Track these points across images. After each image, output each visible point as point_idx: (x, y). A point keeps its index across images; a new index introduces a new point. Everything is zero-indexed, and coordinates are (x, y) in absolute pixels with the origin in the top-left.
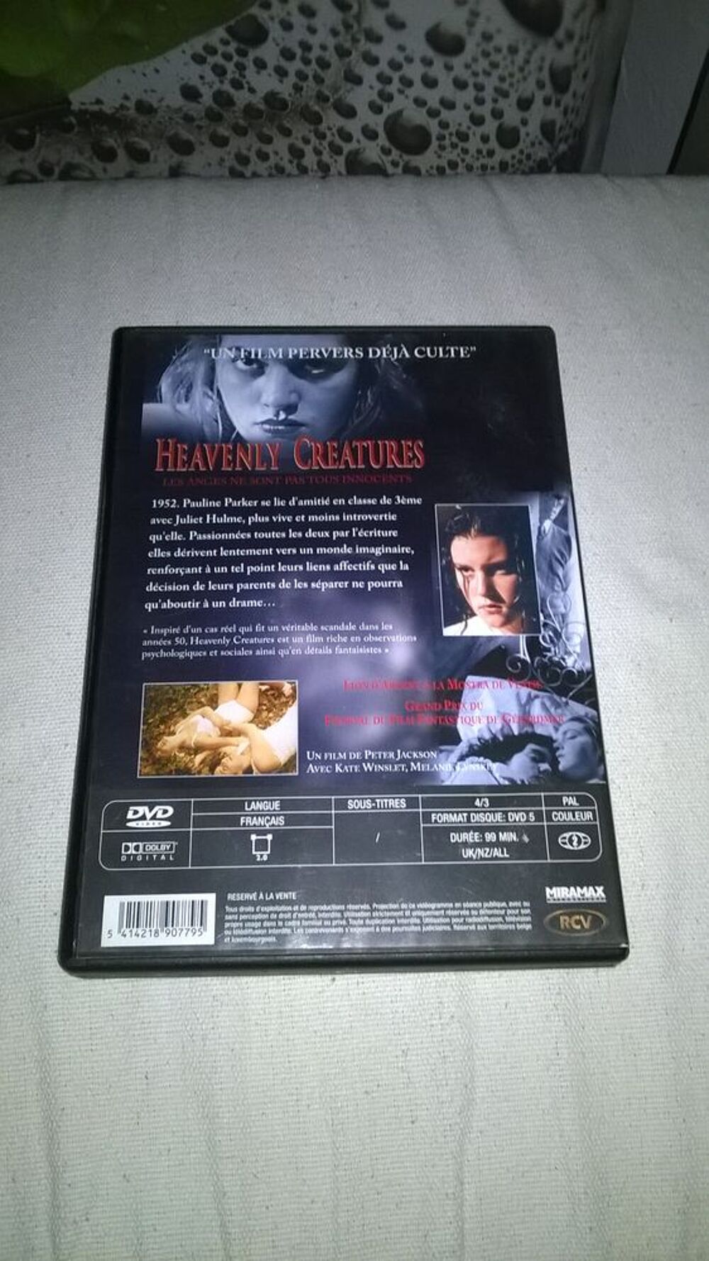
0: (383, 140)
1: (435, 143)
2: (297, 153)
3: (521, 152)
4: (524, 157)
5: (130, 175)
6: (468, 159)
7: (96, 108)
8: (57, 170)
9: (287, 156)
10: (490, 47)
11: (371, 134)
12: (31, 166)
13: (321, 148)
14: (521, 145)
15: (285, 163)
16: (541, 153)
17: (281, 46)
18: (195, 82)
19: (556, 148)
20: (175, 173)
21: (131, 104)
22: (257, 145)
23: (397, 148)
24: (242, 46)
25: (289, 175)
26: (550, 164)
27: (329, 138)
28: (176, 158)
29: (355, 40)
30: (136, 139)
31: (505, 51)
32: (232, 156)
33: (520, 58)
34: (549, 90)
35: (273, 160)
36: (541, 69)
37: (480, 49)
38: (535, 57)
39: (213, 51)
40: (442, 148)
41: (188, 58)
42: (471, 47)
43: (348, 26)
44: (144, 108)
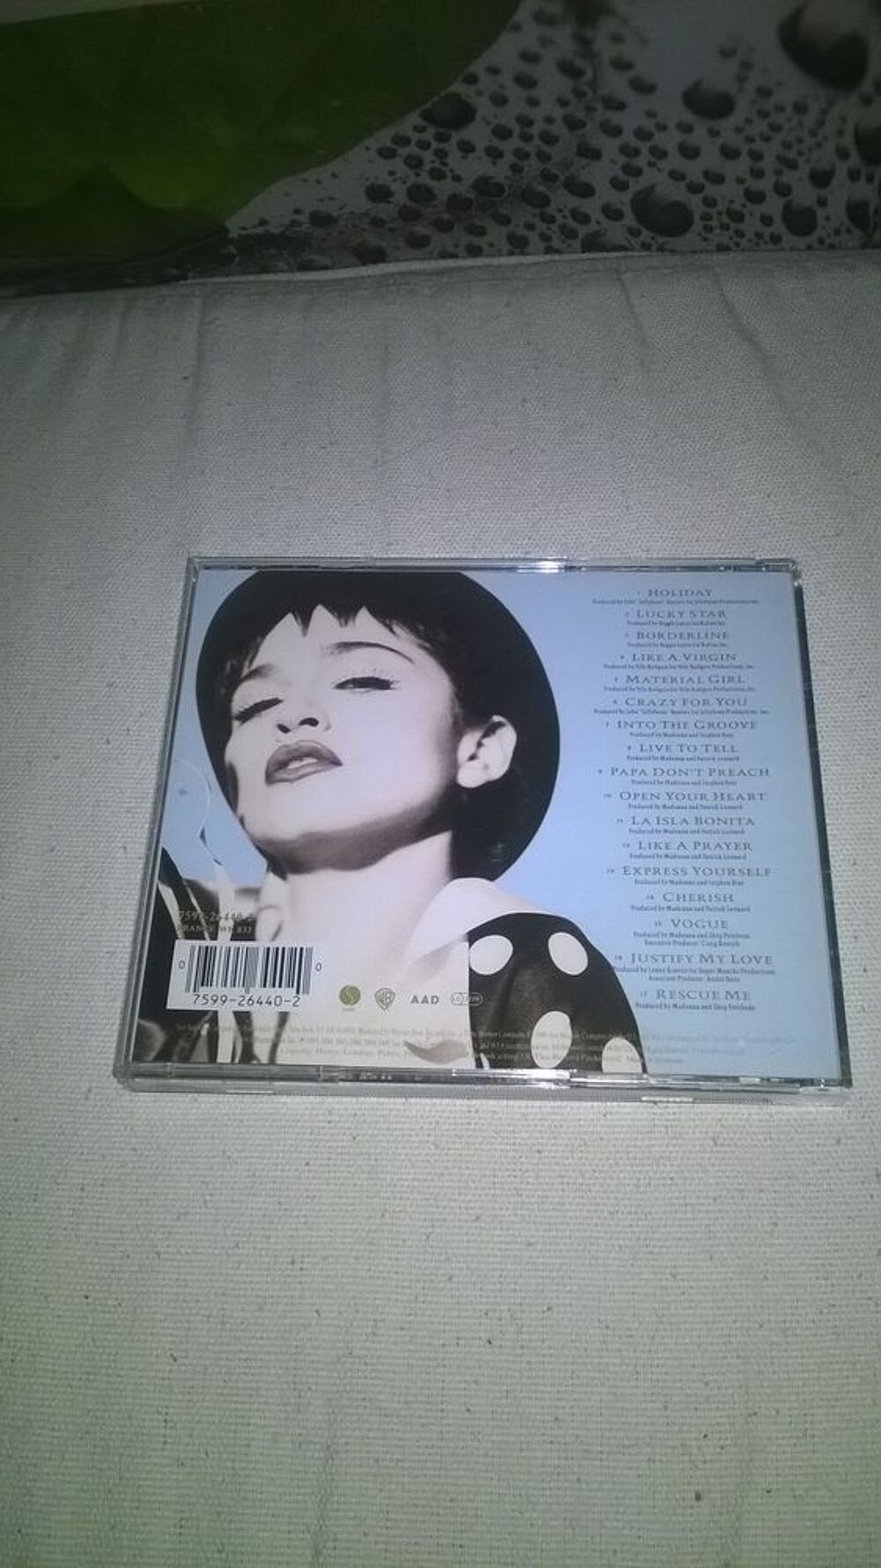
17: (493, 125)
31: (789, 110)
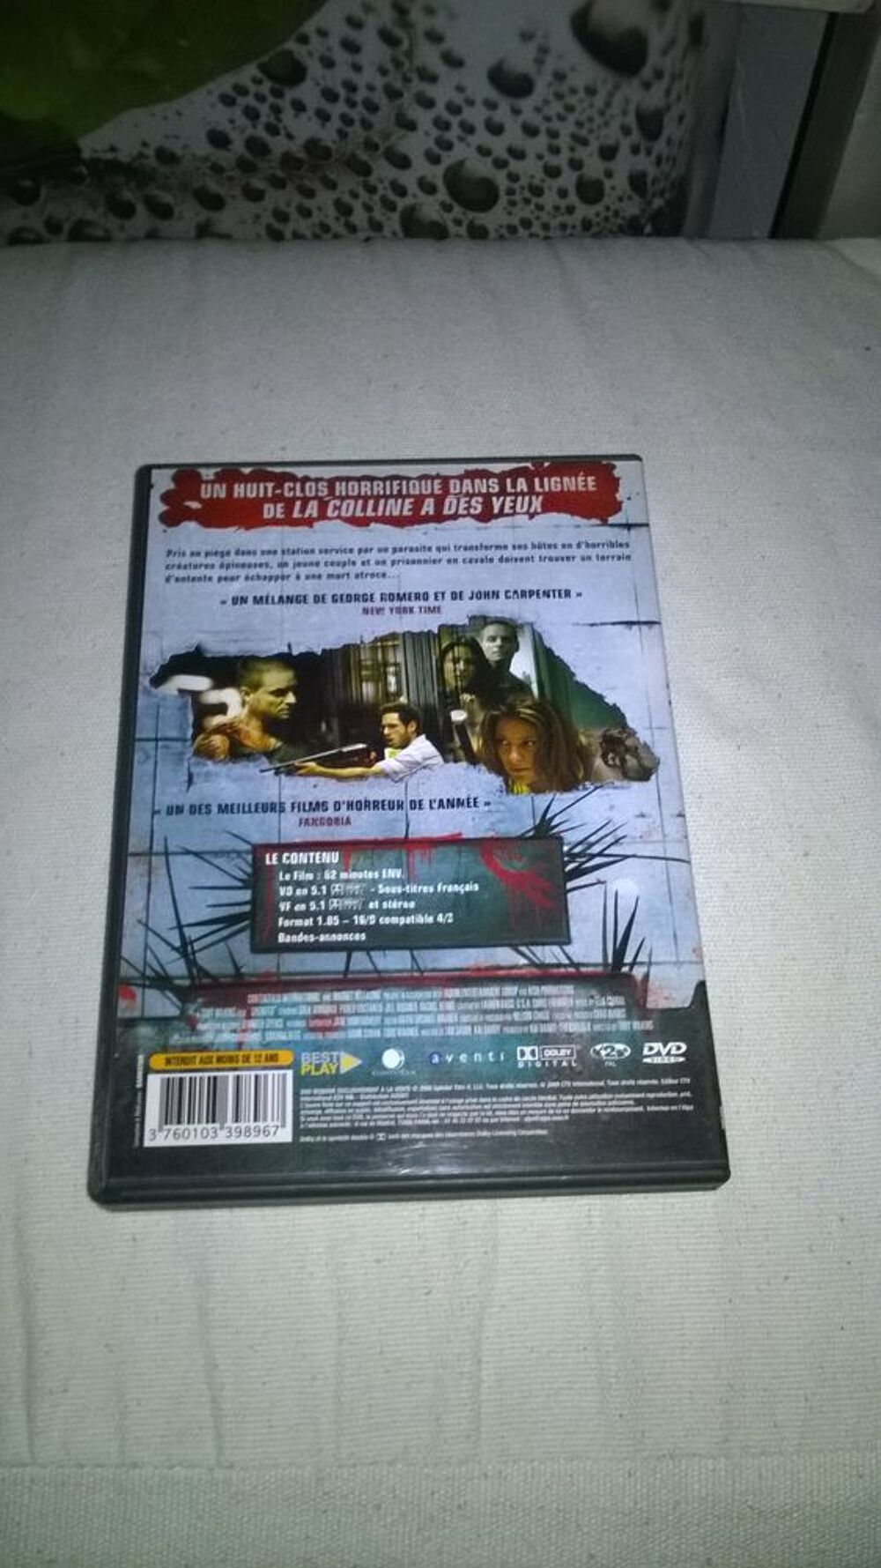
0: (443, 195)
1: (503, 200)
2: (344, 210)
3: (608, 209)
4: (610, 214)
5: (152, 235)
6: (545, 217)
7: (110, 156)
8: (67, 227)
9: (331, 211)
10: (564, 88)
11: (428, 188)
12: (37, 224)
13: (371, 203)
14: (606, 201)
15: (331, 222)
16: (632, 208)
18: (224, 126)
19: (649, 203)
20: (204, 232)
21: (150, 152)
22: (297, 199)
23: (460, 203)
24: (277, 86)
25: (336, 236)
26: (643, 221)
27: (381, 192)
28: (204, 215)
29: (407, 80)
30: (157, 192)
32: (269, 213)
33: (599, 101)
34: (636, 136)
35: (316, 218)
36: (625, 113)
37: (551, 90)
38: (618, 99)
39: (243, 91)
40: (513, 204)
41: (214, 98)
42: (542, 88)
43: (398, 64)
44: (165, 156)
